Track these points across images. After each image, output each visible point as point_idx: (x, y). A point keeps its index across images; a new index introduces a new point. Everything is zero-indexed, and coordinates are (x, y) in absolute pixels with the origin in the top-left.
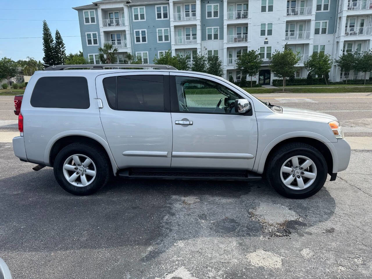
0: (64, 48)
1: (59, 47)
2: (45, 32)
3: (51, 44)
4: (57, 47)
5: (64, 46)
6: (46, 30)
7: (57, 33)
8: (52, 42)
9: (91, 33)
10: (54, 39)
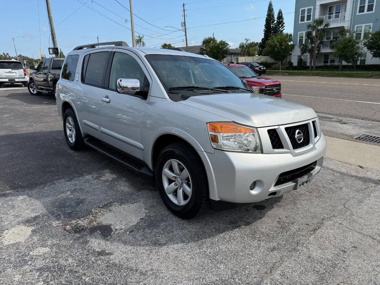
0: (283, 28)
1: (279, 26)
2: (269, 12)
3: (272, 25)
4: (277, 27)
5: (284, 25)
6: (270, 10)
7: (280, 12)
8: (274, 22)
9: (306, 9)
10: (276, 19)
